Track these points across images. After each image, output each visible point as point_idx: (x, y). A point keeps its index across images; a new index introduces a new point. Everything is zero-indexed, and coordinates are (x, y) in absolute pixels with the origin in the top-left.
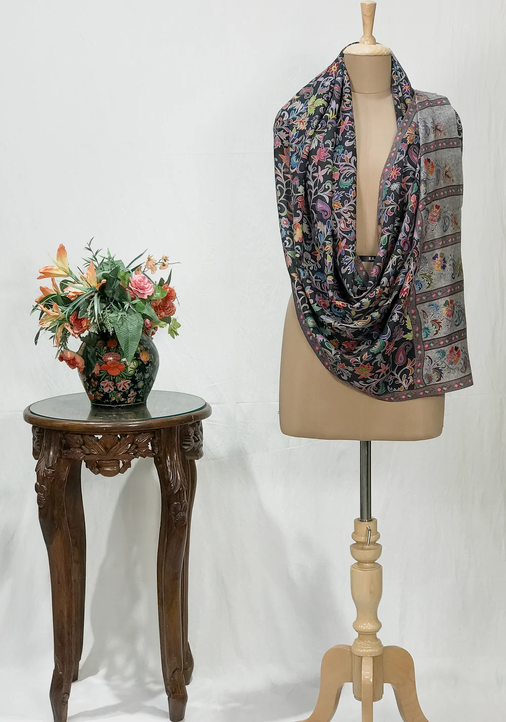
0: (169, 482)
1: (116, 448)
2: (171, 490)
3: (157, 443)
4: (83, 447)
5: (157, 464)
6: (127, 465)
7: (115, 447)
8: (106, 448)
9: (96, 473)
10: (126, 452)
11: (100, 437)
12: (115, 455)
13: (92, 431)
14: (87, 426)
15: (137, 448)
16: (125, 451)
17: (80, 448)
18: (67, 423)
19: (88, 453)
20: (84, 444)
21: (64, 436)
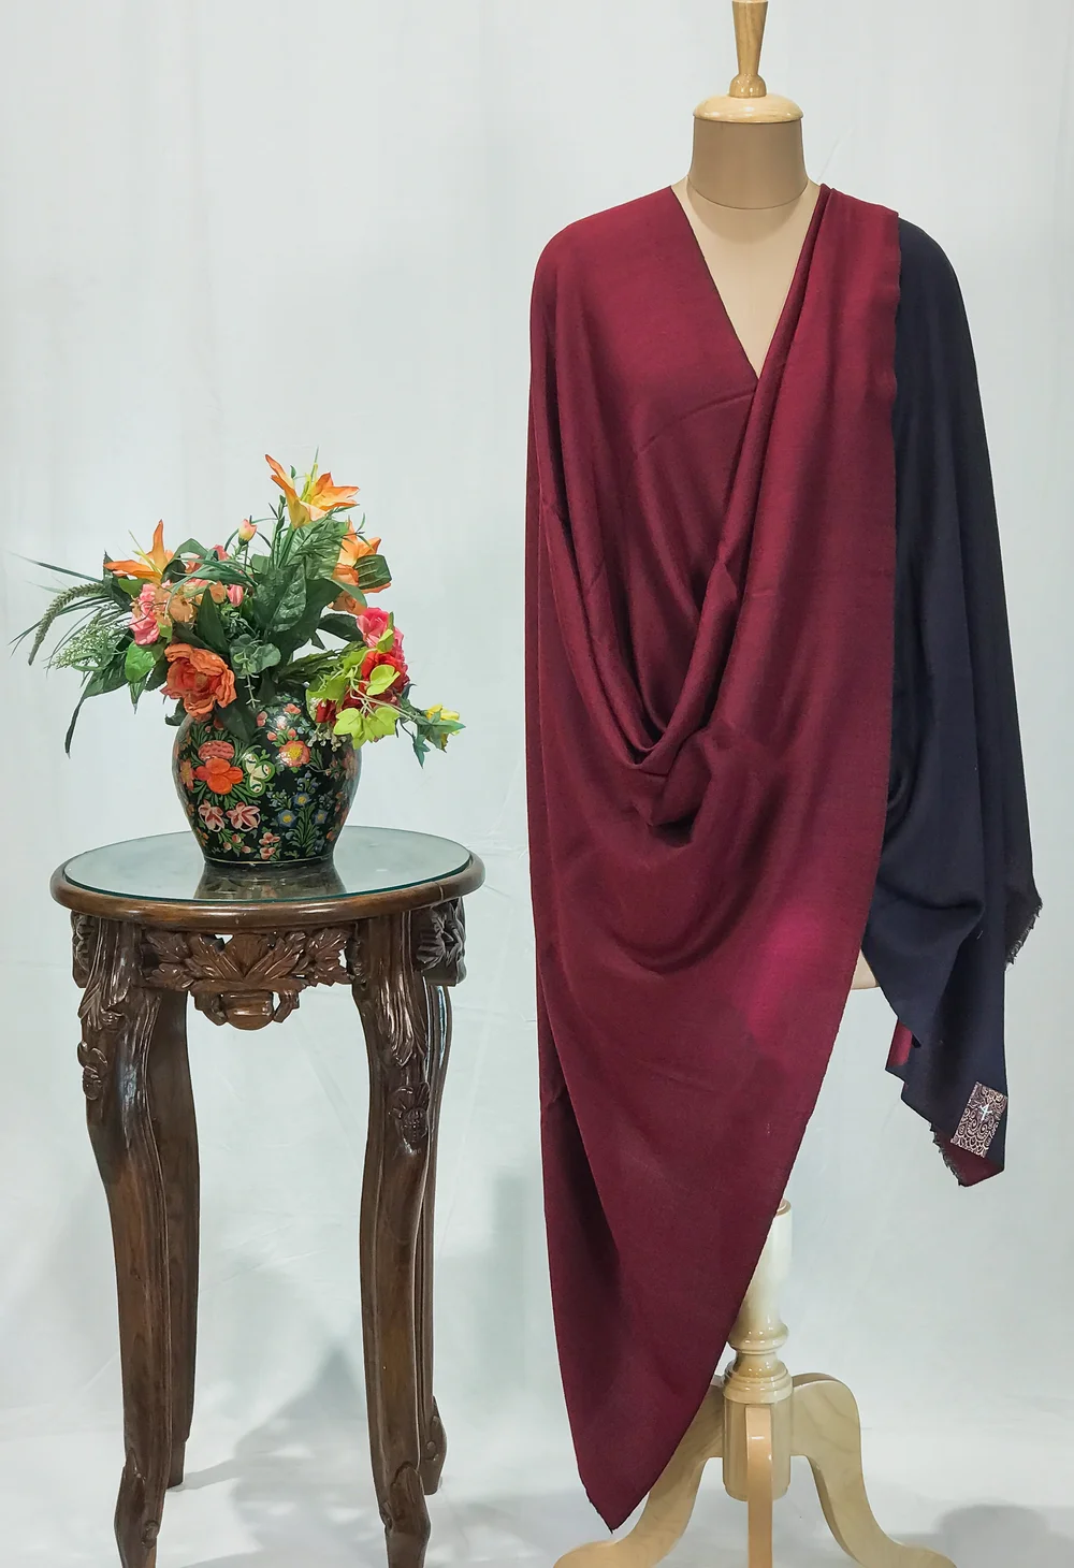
0: (388, 1040)
1: (263, 965)
2: (393, 1059)
3: (359, 952)
4: (188, 961)
5: (362, 996)
6: (290, 1004)
7: (263, 961)
8: (240, 965)
9: (219, 1022)
10: (289, 974)
11: (227, 938)
12: (263, 979)
13: (209, 927)
14: (197, 913)
15: (313, 963)
16: (289, 969)
17: (182, 964)
18: (151, 906)
19: (198, 974)
20: (190, 955)
21: (143, 935)
